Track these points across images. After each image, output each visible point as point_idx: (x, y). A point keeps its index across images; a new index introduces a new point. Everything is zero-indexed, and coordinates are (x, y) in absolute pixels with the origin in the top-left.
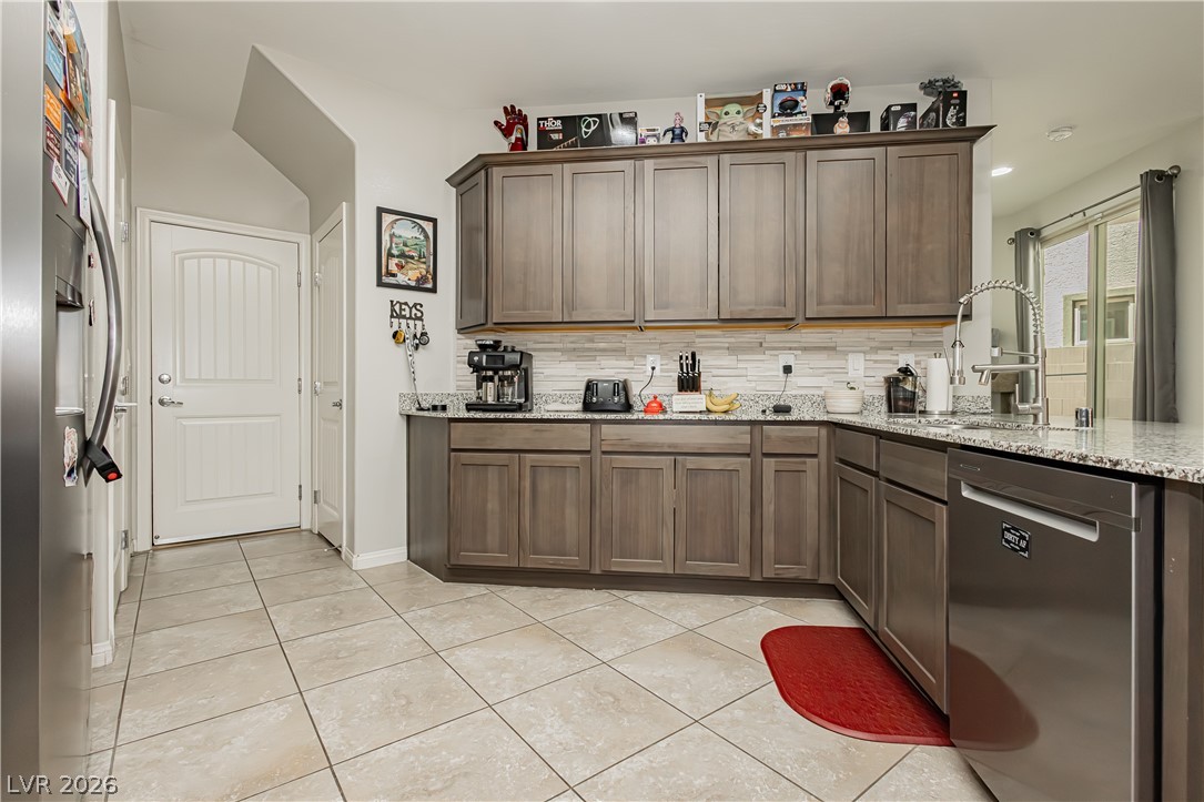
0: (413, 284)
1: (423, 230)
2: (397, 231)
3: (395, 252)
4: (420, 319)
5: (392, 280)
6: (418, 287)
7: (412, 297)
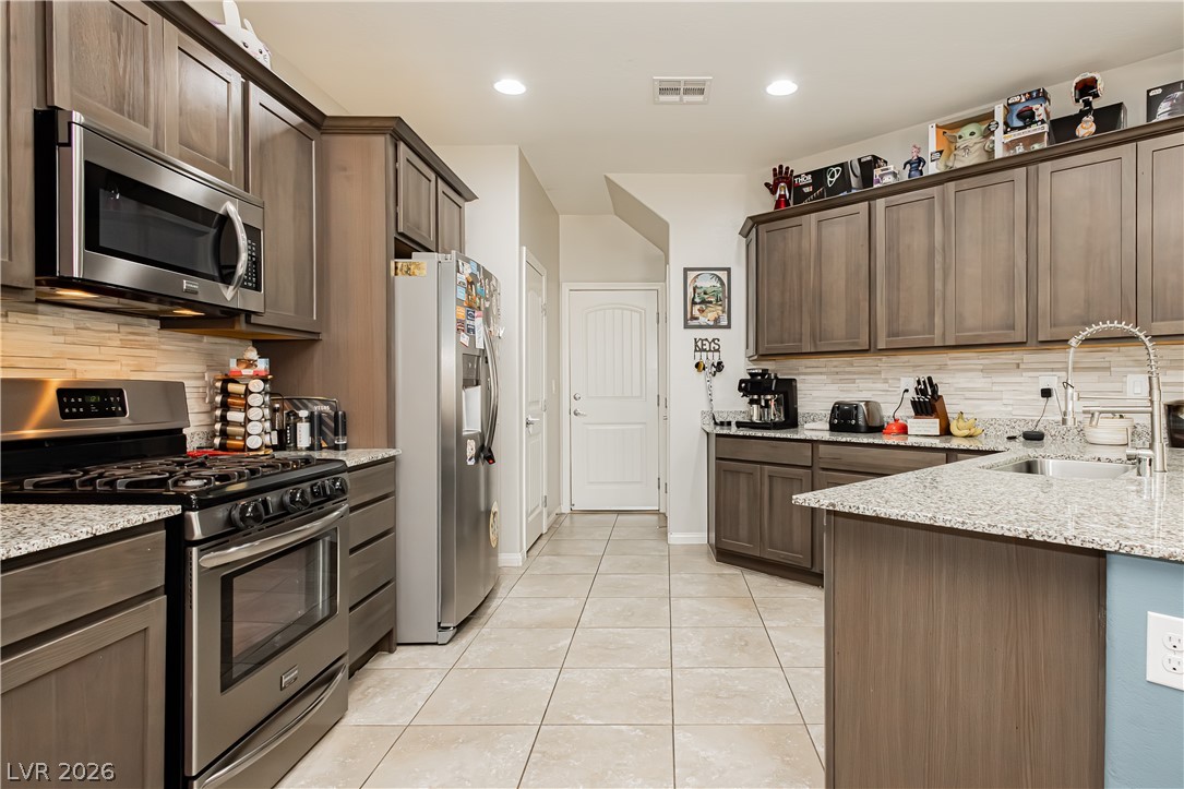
0: (712, 323)
1: (720, 279)
2: (698, 284)
3: (697, 300)
4: (718, 351)
5: (695, 323)
6: (716, 325)
7: (710, 334)
